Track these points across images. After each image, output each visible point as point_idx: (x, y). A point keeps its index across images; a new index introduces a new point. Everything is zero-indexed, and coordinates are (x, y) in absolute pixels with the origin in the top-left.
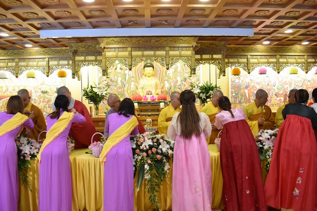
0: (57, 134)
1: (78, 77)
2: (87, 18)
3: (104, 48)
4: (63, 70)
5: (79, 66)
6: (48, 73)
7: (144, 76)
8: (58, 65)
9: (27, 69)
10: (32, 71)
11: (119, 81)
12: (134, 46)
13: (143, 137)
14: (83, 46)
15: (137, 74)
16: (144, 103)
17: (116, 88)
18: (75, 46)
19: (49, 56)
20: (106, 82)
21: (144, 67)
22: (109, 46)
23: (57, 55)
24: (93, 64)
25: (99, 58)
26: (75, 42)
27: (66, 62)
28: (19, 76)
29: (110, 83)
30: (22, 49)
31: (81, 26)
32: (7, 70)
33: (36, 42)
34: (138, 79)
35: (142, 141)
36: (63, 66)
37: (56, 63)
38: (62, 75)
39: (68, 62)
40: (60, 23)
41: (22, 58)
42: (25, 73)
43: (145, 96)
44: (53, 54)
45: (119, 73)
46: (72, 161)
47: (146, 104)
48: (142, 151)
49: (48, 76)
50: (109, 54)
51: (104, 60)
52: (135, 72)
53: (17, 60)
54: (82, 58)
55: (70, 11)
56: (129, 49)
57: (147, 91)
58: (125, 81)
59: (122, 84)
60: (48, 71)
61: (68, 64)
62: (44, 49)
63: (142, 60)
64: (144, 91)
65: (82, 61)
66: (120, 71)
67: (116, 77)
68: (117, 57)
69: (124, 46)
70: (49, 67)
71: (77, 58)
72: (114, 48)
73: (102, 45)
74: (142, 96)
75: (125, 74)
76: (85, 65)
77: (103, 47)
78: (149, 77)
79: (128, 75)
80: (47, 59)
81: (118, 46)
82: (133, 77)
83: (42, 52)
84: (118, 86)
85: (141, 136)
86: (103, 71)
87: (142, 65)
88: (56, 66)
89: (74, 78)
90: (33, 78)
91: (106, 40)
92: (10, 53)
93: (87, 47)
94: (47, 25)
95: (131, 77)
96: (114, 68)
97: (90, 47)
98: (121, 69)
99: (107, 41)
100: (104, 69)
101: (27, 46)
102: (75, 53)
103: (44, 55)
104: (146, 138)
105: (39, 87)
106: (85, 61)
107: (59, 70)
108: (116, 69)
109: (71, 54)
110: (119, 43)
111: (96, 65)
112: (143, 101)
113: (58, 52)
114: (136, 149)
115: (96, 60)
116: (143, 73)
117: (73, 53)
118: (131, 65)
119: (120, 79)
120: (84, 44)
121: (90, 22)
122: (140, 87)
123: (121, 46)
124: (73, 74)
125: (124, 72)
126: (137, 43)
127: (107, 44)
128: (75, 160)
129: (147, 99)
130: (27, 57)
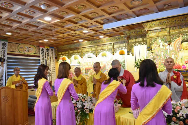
0: (106, 96)
1: (132, 54)
2: (131, 9)
3: (148, 31)
4: (123, 50)
5: (132, 46)
6: (114, 53)
7: (182, 50)
8: (119, 47)
9: (102, 51)
10: (105, 52)
11: (162, 55)
12: (171, 26)
13: (181, 105)
14: (134, 32)
15: (176, 48)
16: (183, 71)
17: (160, 60)
18: (128, 32)
19: (114, 42)
20: (153, 56)
21: (182, 42)
22: (151, 29)
23: (118, 41)
24: (141, 44)
25: (145, 39)
26: (128, 30)
27: (124, 45)
28: (98, 56)
29: (155, 56)
30: (98, 39)
31: (128, 16)
32: (91, 53)
33: (104, 34)
34: (177, 52)
35: (179, 110)
36: (122, 47)
37: (118, 46)
38: (122, 53)
39: (126, 45)
40: (114, 17)
41: (99, 45)
42: (101, 54)
43: (184, 65)
44: (116, 40)
45: (162, 49)
46: (117, 118)
47: (185, 71)
48: (179, 119)
49: (113, 55)
50: (151, 35)
51: (148, 40)
52: (175, 47)
53: (96, 46)
54: (134, 40)
55: (118, 6)
56: (168, 29)
57: (186, 61)
58: (167, 54)
59: (164, 57)
60: (114, 51)
61: (125, 46)
62: (110, 38)
63: (179, 36)
64: (182, 61)
65: (134, 43)
66: (163, 47)
67: (159, 52)
68: (158, 36)
69: (163, 27)
70: (114, 49)
71: (130, 41)
72: (156, 30)
73: (146, 29)
74: (181, 65)
75: (167, 50)
76: (136, 45)
77: (146, 30)
78: (187, 49)
79: (169, 50)
80: (113, 44)
81: (158, 28)
82: (173, 51)
83: (109, 40)
84: (161, 58)
85: (178, 104)
86: (148, 47)
87: (180, 41)
88: (118, 48)
89: (128, 54)
90: (105, 56)
91: (148, 25)
92: (92, 42)
93: (136, 32)
94: (106, 20)
95: (171, 51)
96: (158, 45)
97: (139, 32)
98: (163, 46)
99: (150, 25)
100: (149, 46)
101: (101, 37)
102: (129, 37)
103: (111, 41)
104: (183, 107)
105: (109, 62)
106: (136, 42)
107: (120, 50)
108: (159, 46)
109: (126, 38)
110: (158, 25)
111: (144, 44)
112: (182, 69)
113: (119, 38)
114: (173, 116)
115: (143, 41)
116: (181, 47)
117: (127, 38)
118: (170, 41)
119: (163, 53)
120: (134, 30)
121: (133, 12)
122: (179, 58)
123: (161, 28)
124: (128, 52)
125: (166, 48)
126: (174, 23)
127: (150, 27)
128: (119, 118)
129: (186, 68)
130: (101, 44)
